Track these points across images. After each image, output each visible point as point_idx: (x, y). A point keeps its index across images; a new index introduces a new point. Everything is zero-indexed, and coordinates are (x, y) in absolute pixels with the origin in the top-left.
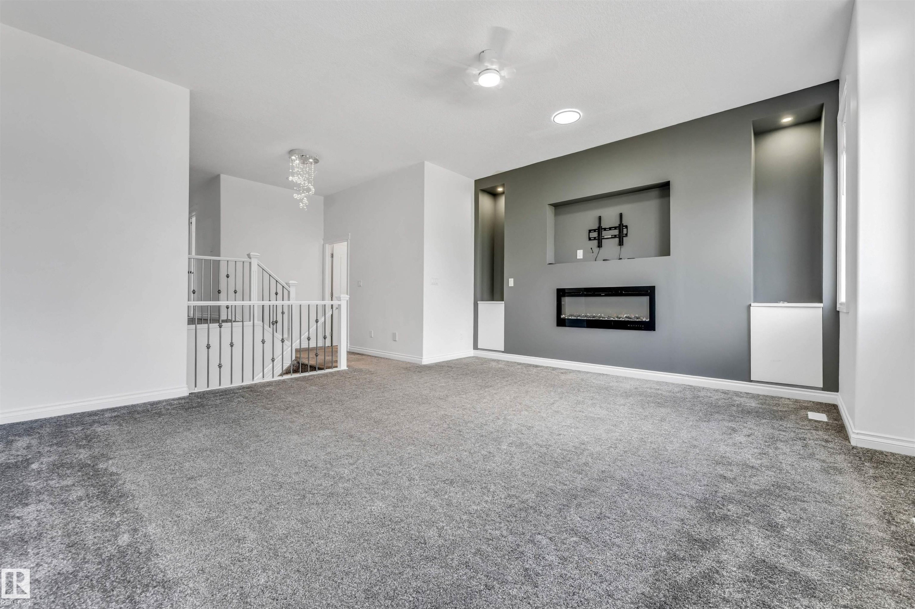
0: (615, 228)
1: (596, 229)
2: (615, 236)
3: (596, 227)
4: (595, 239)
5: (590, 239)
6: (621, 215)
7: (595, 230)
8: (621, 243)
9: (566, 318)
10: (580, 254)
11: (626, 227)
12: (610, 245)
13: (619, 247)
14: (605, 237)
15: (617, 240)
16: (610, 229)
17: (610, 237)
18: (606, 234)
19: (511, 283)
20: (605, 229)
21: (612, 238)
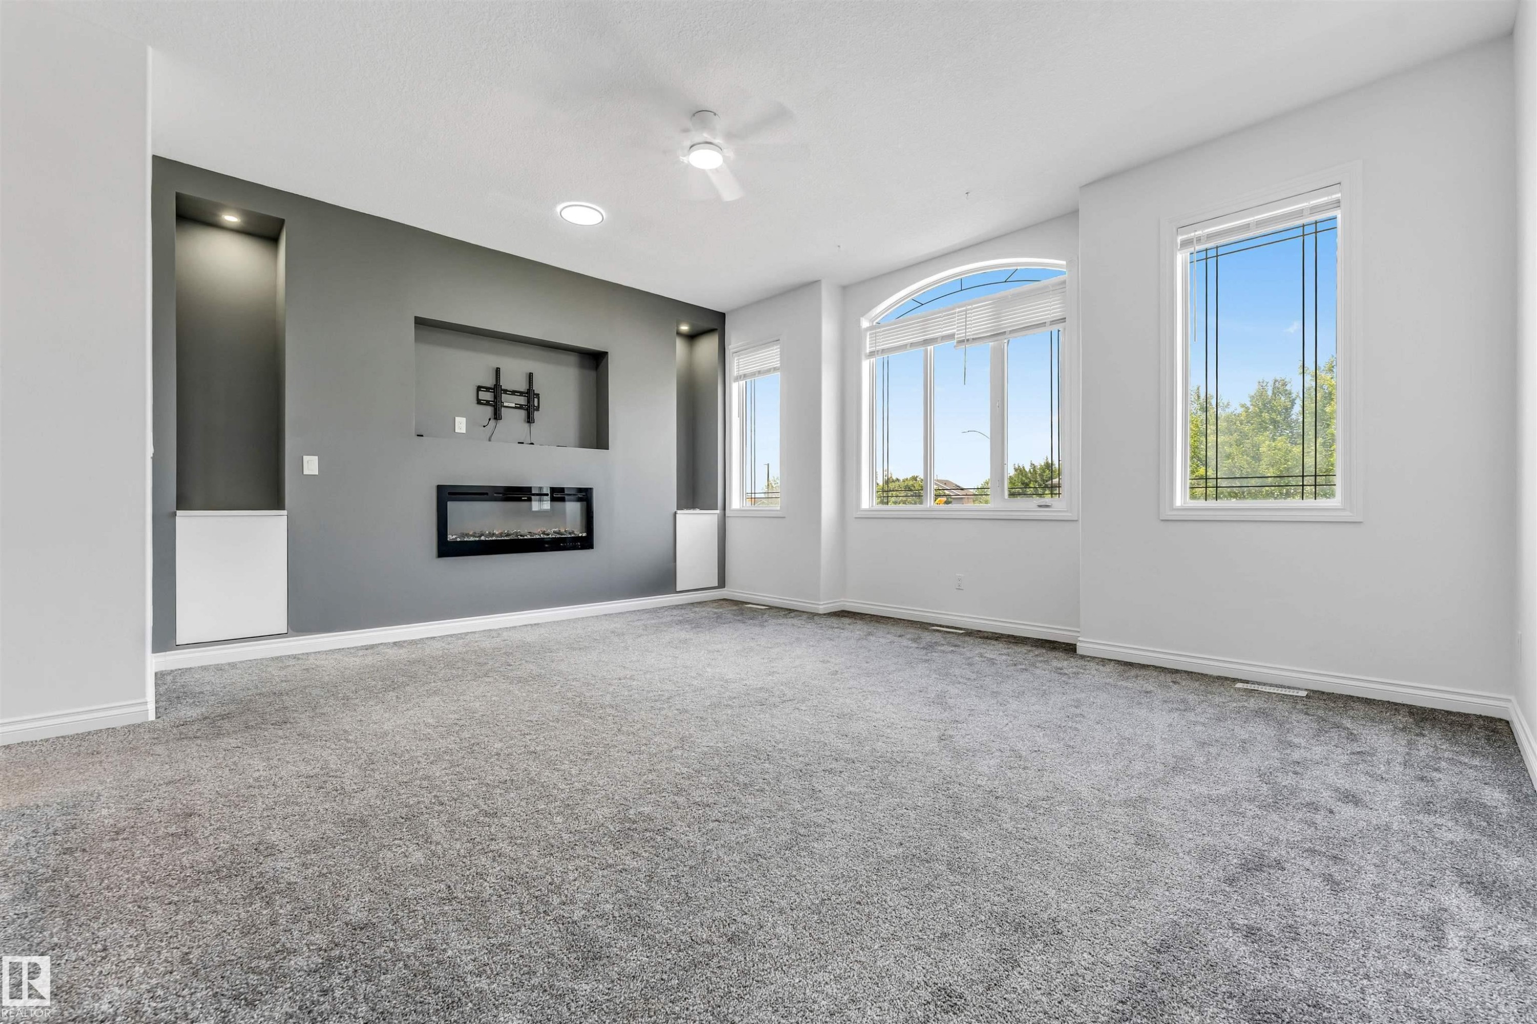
0: (521, 394)
1: (491, 389)
2: (520, 407)
3: (490, 382)
4: (487, 403)
5: (479, 402)
6: (530, 376)
7: (487, 389)
8: (530, 420)
9: (458, 540)
10: (461, 425)
11: (538, 395)
12: (513, 418)
13: (527, 425)
14: (506, 404)
15: (523, 413)
16: (514, 393)
17: (513, 405)
18: (509, 401)
19: (311, 465)
20: (506, 391)
21: (516, 408)
